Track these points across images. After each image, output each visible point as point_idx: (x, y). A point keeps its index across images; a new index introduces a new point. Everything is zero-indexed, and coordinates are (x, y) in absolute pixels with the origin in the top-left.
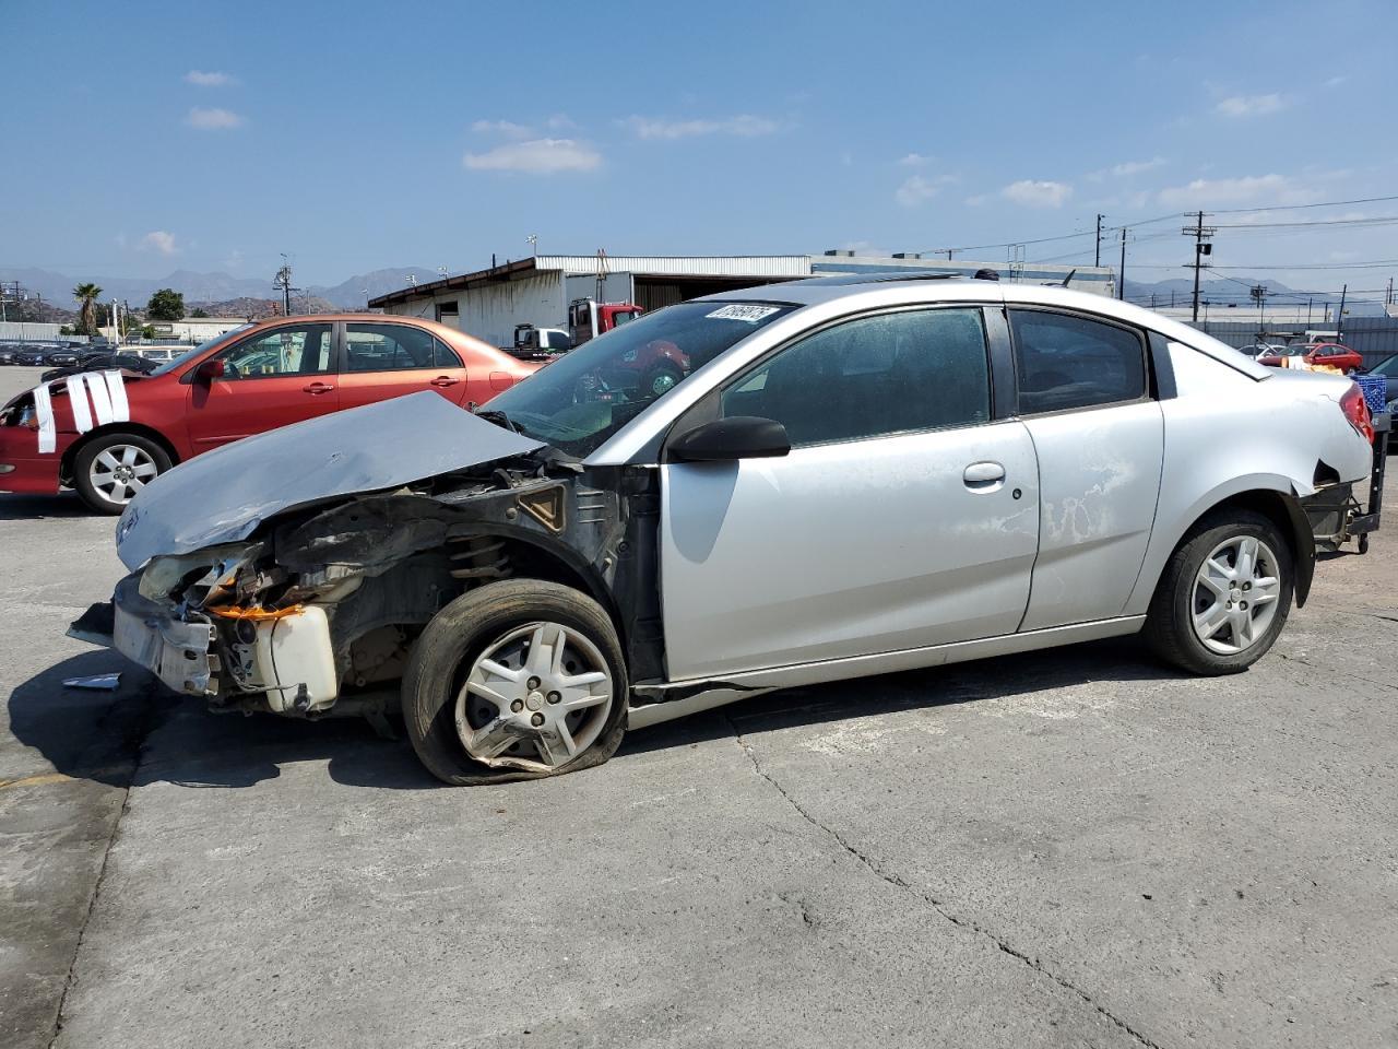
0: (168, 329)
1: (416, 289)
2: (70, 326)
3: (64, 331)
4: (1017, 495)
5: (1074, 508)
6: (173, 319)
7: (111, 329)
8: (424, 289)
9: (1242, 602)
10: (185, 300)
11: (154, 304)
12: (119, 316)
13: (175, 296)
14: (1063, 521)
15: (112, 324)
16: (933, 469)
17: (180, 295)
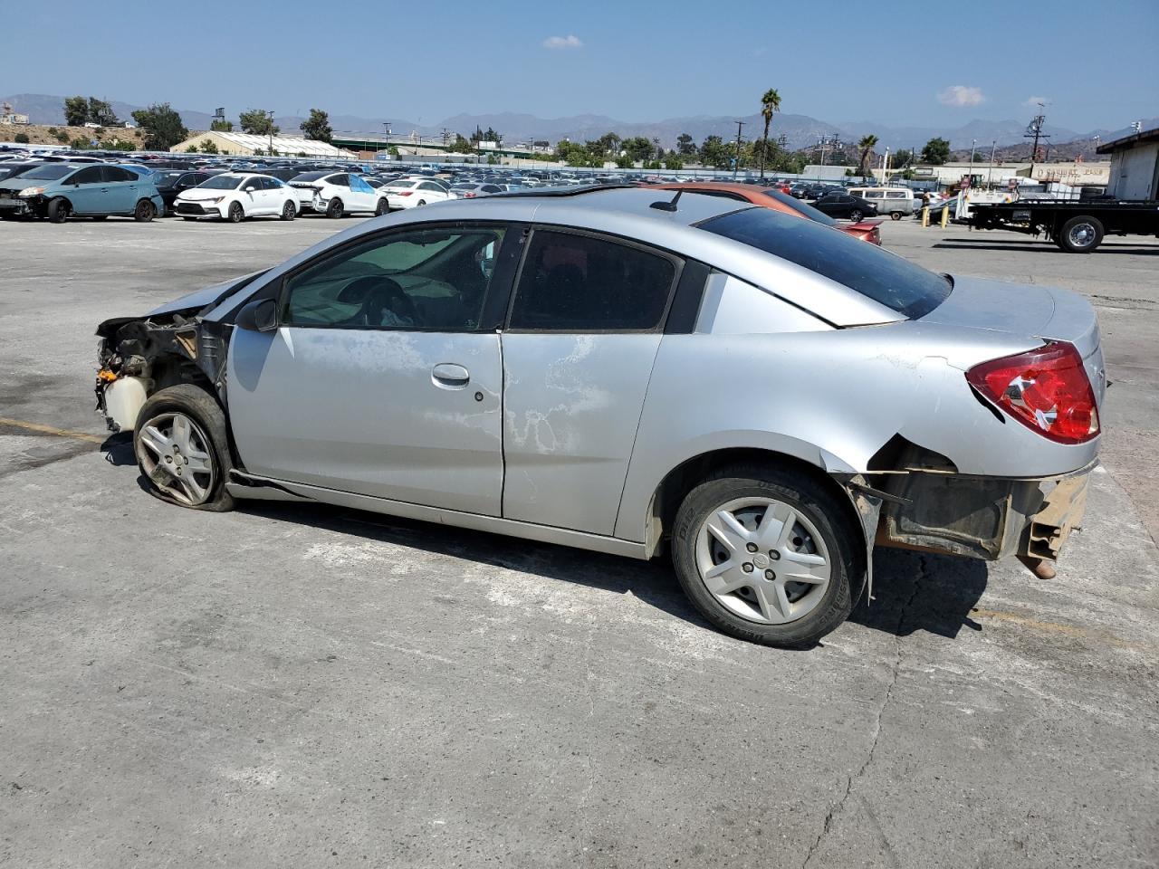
0: (929, 172)
1: (1139, 135)
2: (853, 169)
3: (848, 173)
4: (479, 398)
5: (537, 421)
6: (938, 163)
7: (881, 170)
8: (1147, 135)
9: (768, 570)
10: (951, 148)
11: (927, 151)
12: (888, 161)
13: (943, 144)
14: (526, 430)
15: (882, 167)
16: (408, 361)
17: (948, 143)
